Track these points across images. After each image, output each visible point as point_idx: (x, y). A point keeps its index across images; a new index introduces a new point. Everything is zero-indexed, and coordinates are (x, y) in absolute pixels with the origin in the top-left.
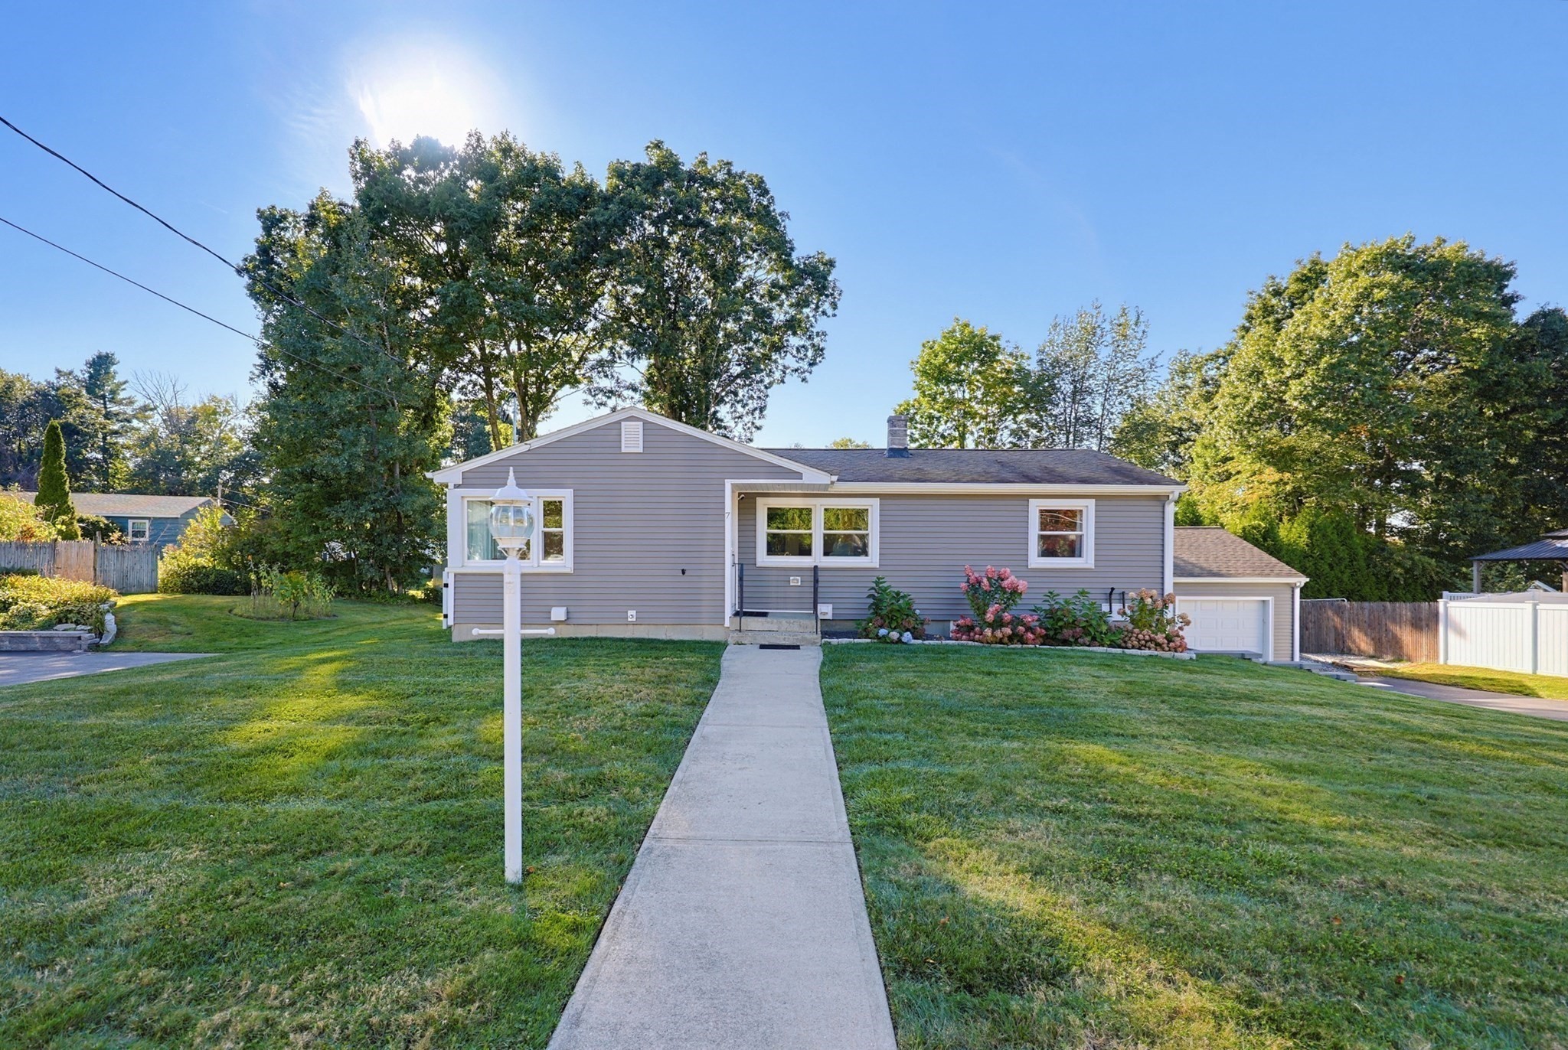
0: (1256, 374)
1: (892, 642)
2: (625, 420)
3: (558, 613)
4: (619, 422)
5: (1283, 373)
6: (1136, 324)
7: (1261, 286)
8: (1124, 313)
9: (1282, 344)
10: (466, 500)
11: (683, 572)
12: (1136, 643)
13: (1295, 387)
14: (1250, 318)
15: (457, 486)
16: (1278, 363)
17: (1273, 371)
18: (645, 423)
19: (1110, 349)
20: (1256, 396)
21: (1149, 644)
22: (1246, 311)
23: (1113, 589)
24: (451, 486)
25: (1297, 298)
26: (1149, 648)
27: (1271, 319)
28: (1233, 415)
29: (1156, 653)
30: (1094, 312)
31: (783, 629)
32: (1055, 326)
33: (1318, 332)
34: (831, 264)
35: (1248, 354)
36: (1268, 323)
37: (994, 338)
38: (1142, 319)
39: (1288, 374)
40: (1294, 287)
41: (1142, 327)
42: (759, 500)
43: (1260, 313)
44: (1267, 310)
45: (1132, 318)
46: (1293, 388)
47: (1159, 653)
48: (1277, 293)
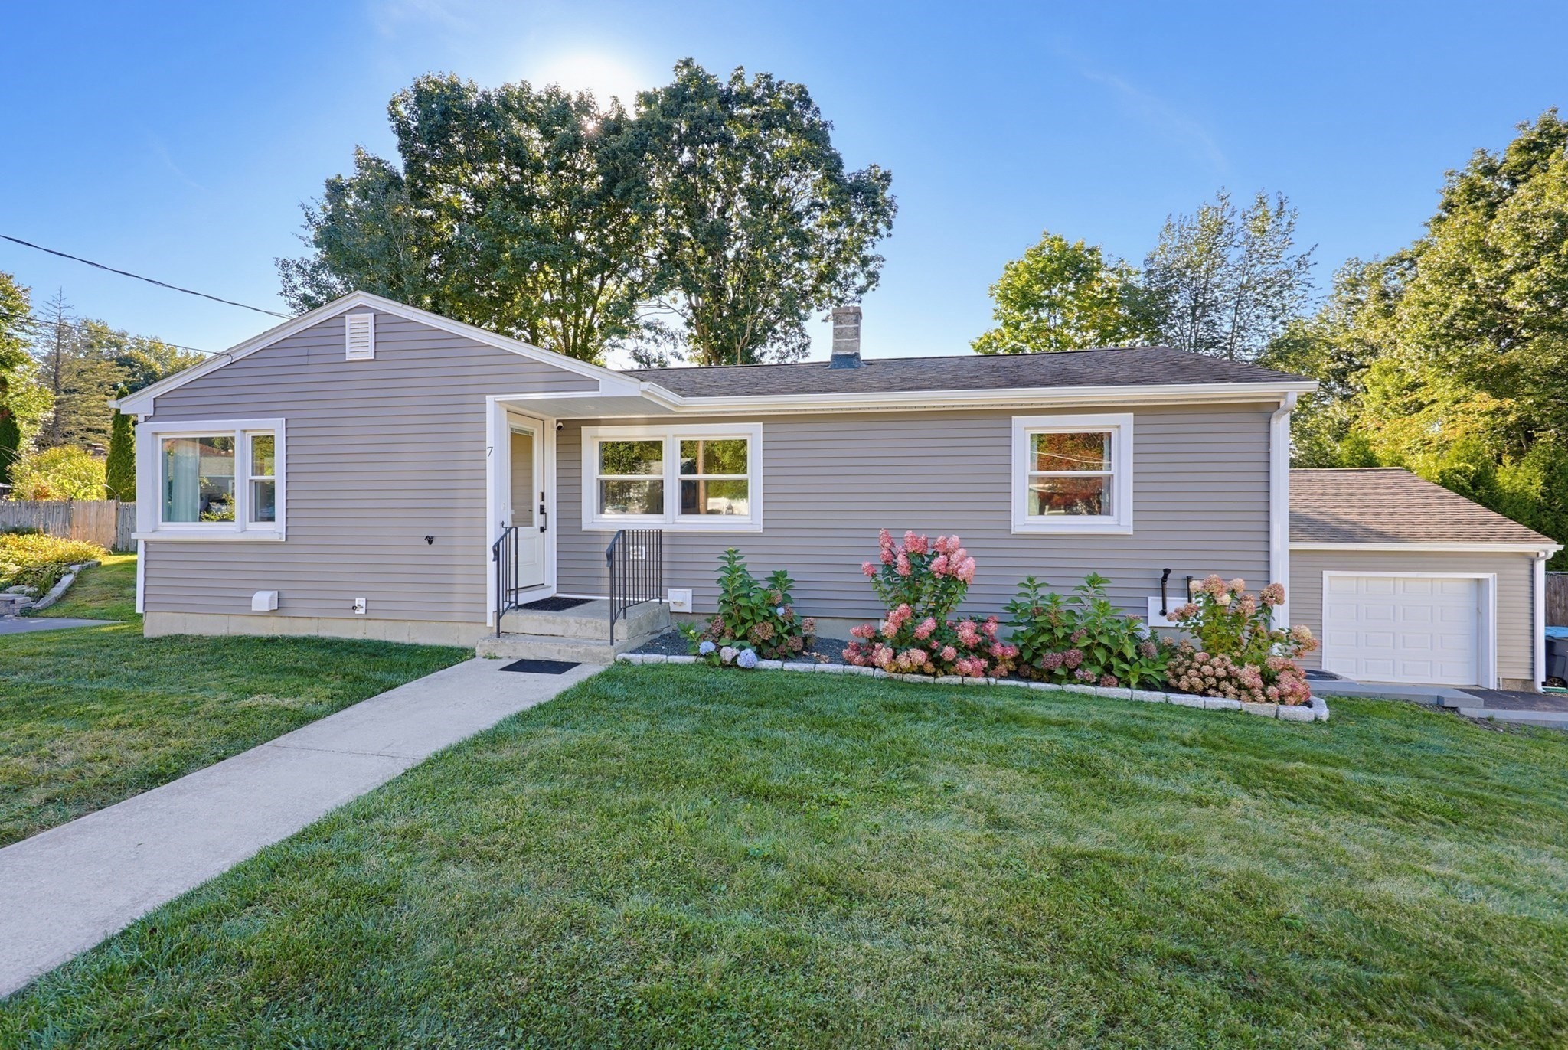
0: (1461, 272)
1: (724, 665)
2: (351, 311)
3: (262, 600)
4: (341, 316)
5: (1501, 267)
6: (1279, 215)
7: (1465, 163)
8: (1261, 203)
9: (1500, 231)
10: (160, 437)
11: (430, 540)
12: (1197, 682)
13: (1521, 282)
14: (1449, 206)
15: (147, 419)
16: (1494, 255)
17: (1485, 265)
18: (377, 315)
19: (1241, 251)
20: (1459, 301)
21: (1224, 685)
22: (1442, 199)
23: (1167, 571)
24: (141, 419)
25: (1523, 172)
26: (1225, 694)
27: (1482, 202)
28: (1423, 328)
29: (1236, 704)
30: (1219, 204)
31: (570, 633)
32: (1169, 227)
33: (1556, 206)
34: (887, 177)
35: (1446, 248)
36: (1476, 208)
37: (1091, 252)
38: (1285, 208)
39: (1508, 265)
40: (1515, 159)
41: (1287, 218)
42: (586, 431)
43: (1465, 196)
44: (1474, 192)
45: (1272, 206)
46: (1518, 283)
47: (1247, 706)
48: (1490, 171)
